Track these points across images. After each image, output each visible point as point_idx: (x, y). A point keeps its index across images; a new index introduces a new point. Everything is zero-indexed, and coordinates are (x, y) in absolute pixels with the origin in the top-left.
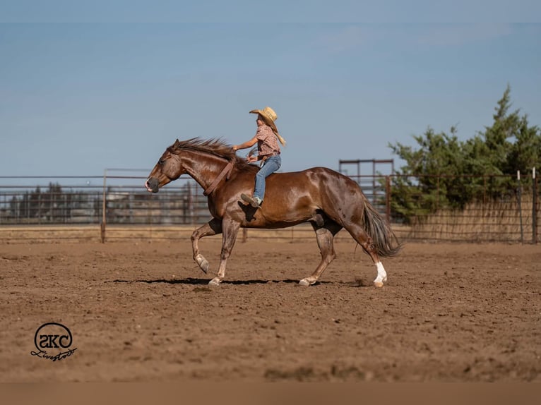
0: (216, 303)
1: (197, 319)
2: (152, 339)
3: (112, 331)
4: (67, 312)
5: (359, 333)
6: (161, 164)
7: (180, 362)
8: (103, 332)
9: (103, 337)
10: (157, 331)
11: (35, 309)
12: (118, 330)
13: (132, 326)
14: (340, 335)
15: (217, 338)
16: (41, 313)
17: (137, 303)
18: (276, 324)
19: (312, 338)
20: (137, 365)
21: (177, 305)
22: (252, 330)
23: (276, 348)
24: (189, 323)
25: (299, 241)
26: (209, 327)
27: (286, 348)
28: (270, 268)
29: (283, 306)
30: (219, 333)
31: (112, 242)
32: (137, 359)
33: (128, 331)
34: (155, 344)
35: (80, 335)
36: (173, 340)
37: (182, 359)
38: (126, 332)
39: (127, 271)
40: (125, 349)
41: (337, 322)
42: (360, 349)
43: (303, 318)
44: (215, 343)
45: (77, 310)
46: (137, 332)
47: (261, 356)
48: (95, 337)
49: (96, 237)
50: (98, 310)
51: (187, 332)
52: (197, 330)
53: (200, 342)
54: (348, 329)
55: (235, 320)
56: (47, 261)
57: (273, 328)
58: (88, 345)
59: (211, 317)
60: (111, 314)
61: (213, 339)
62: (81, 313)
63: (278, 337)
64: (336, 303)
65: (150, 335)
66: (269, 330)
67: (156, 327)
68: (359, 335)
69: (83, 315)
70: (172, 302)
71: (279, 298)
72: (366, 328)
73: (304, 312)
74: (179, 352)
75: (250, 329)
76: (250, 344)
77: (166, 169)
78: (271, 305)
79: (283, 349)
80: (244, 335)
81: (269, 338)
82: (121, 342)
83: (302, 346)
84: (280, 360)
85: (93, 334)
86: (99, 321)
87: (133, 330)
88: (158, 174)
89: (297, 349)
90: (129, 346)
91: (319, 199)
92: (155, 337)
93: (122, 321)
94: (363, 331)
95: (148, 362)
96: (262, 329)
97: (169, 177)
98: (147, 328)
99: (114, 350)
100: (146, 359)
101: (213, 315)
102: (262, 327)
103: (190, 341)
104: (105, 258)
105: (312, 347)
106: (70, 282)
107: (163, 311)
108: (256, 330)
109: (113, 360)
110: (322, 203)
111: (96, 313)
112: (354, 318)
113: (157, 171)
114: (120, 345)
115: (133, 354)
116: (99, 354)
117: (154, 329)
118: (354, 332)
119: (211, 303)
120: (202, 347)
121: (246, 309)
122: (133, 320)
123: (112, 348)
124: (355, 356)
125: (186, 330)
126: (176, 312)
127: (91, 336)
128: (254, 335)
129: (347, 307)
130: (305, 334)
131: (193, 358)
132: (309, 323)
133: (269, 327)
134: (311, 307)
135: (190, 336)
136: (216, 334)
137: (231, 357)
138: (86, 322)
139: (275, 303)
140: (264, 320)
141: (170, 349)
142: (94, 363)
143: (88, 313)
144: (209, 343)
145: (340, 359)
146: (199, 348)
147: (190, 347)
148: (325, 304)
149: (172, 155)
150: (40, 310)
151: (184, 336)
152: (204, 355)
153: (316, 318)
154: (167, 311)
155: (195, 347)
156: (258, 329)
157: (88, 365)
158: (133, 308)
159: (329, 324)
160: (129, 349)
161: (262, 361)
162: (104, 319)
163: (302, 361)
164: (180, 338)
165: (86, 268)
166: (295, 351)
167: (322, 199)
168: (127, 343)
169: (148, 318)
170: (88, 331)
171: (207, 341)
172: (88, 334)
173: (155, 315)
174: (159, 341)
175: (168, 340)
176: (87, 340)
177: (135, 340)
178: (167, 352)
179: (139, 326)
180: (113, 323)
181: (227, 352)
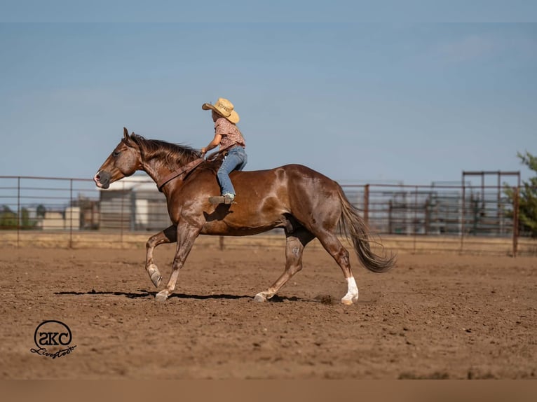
0: (342, 310)
1: (323, 325)
2: (280, 342)
3: (239, 333)
4: (193, 313)
5: (493, 342)
6: (115, 156)
7: (311, 364)
8: (230, 333)
9: (231, 338)
10: (285, 335)
11: (161, 311)
12: (245, 332)
13: (259, 329)
14: (472, 344)
15: (346, 343)
16: (167, 315)
17: (261, 308)
18: (404, 332)
19: (443, 345)
20: (269, 365)
21: (302, 310)
22: (380, 337)
23: (407, 354)
24: (316, 328)
25: (421, 251)
26: (336, 332)
27: (418, 354)
28: (393, 278)
29: (410, 314)
30: (346, 338)
31: (230, 249)
32: (268, 359)
33: (255, 333)
34: (283, 346)
35: (208, 336)
36: (301, 343)
37: (312, 361)
38: (253, 335)
39: (247, 278)
40: (255, 349)
41: (468, 331)
42: (494, 357)
43: (432, 327)
44: (344, 347)
45: (202, 312)
46: (264, 334)
47: (392, 361)
48: (223, 338)
49: (213, 244)
50: (223, 313)
51: (314, 336)
52: (325, 335)
53: (329, 346)
54: (480, 338)
55: (362, 326)
56: (166, 267)
57: (402, 335)
58: (218, 345)
59: (338, 323)
60: (236, 317)
61: (341, 343)
62: (207, 316)
63: (408, 343)
64: (465, 314)
65: (278, 337)
66: (398, 337)
67: (283, 331)
68: (492, 345)
69: (208, 317)
70: (296, 307)
71: (405, 307)
72: (499, 338)
73: (433, 321)
74: (309, 354)
75: (378, 335)
76: (381, 350)
77: (120, 162)
78: (398, 313)
79: (415, 355)
80: (373, 341)
81: (399, 344)
82: (251, 343)
83: (434, 353)
84: (412, 366)
85: (221, 335)
86: (226, 323)
87: (260, 332)
88: (110, 168)
89: (429, 356)
90: (258, 347)
91: (287, 200)
92: (283, 339)
93: (248, 324)
94: (496, 340)
95: (279, 363)
96: (390, 336)
97: (123, 173)
98: (275, 332)
99: (244, 351)
100: (277, 360)
101: (340, 321)
102: (391, 334)
103: (318, 345)
104: (224, 264)
105: (445, 354)
106: (191, 287)
107: (288, 316)
108: (385, 336)
109: (244, 360)
110: (291, 205)
111: (221, 316)
112: (486, 329)
113: (109, 163)
114: (249, 346)
115: (263, 355)
116: (229, 354)
117: (281, 332)
118: (487, 341)
119: (337, 310)
120: (331, 350)
121: (372, 316)
122: (260, 324)
123: (241, 348)
124: (490, 364)
125: (314, 334)
126: (301, 317)
127: (219, 337)
128: (383, 341)
129: (477, 317)
130: (436, 341)
131: (324, 360)
132: (439, 332)
133: (398, 334)
134: (439, 316)
135: (318, 341)
136: (344, 339)
137: (361, 360)
138: (213, 324)
139: (402, 312)
140: (392, 327)
141: (300, 351)
142: (226, 362)
143: (214, 316)
144: (338, 347)
145: (475, 367)
146: (328, 351)
147: (319, 351)
148: (453, 313)
149: (128, 147)
150: (165, 312)
151: (312, 340)
152: (335, 358)
153: (445, 327)
154: (292, 316)
155: (325, 351)
156: (387, 335)
157: (220, 363)
158: (258, 312)
159: (460, 333)
160: (259, 350)
161: (394, 366)
162: (231, 322)
163: (435, 367)
164: (308, 341)
165: (207, 274)
166: (427, 357)
167: (290, 199)
168: (256, 345)
169: (274, 321)
170: (215, 332)
171: (336, 345)
172: (217, 335)
173: (281, 319)
174: (288, 344)
175: (296, 342)
176: (216, 340)
177: (264, 342)
178: (297, 354)
179: (266, 329)
180: (240, 325)
181: (357, 357)
